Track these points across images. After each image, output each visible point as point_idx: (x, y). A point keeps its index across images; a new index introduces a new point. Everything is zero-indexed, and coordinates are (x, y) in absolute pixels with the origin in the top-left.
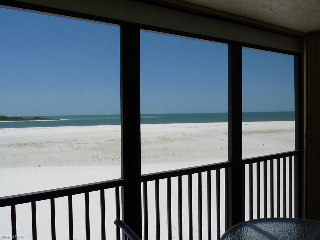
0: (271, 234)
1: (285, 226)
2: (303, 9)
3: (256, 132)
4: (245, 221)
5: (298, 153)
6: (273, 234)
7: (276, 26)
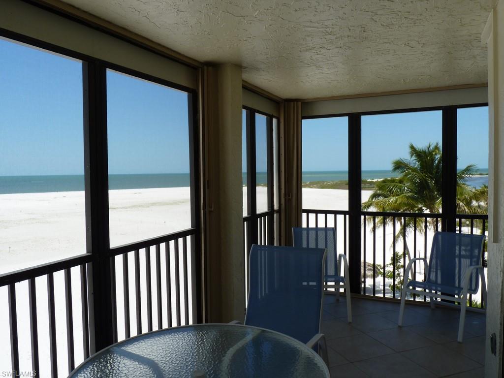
0: (145, 356)
1: (168, 340)
2: (191, 26)
3: (154, 204)
4: (118, 341)
5: (194, 232)
6: (148, 357)
7: (159, 45)
